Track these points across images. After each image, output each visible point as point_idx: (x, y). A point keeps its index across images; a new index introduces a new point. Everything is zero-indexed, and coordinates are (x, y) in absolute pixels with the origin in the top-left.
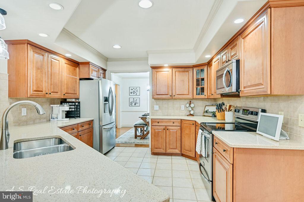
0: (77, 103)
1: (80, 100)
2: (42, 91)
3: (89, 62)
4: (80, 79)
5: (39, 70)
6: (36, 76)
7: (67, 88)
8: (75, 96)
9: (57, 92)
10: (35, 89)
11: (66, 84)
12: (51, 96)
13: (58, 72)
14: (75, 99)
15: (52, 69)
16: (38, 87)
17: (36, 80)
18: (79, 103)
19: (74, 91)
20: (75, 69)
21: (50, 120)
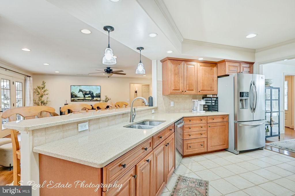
0: (215, 98)
1: (218, 96)
2: (179, 90)
3: (225, 60)
4: (218, 77)
5: (177, 76)
6: (175, 80)
7: (203, 86)
8: (213, 92)
9: (192, 90)
10: (173, 89)
11: (202, 83)
12: (186, 93)
13: (194, 74)
14: (212, 95)
15: (188, 73)
16: (176, 87)
17: (174, 82)
18: (217, 98)
19: (211, 88)
20: (212, 69)
21: (192, 111)
